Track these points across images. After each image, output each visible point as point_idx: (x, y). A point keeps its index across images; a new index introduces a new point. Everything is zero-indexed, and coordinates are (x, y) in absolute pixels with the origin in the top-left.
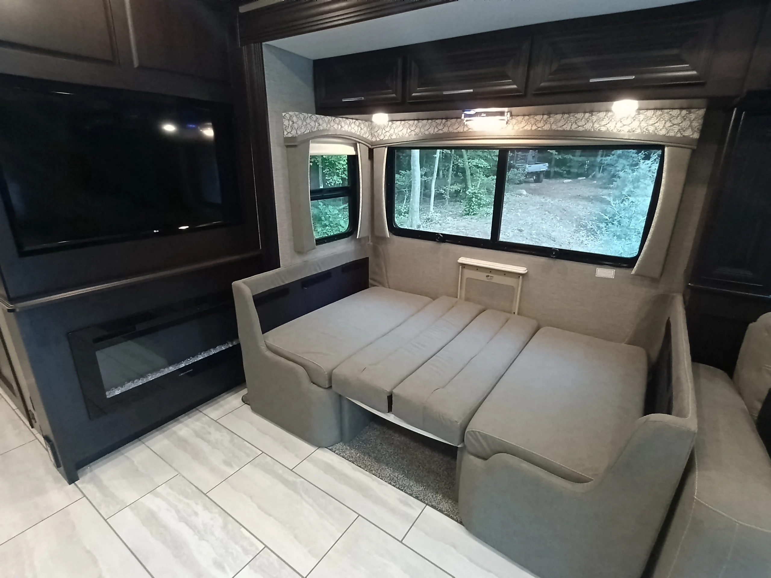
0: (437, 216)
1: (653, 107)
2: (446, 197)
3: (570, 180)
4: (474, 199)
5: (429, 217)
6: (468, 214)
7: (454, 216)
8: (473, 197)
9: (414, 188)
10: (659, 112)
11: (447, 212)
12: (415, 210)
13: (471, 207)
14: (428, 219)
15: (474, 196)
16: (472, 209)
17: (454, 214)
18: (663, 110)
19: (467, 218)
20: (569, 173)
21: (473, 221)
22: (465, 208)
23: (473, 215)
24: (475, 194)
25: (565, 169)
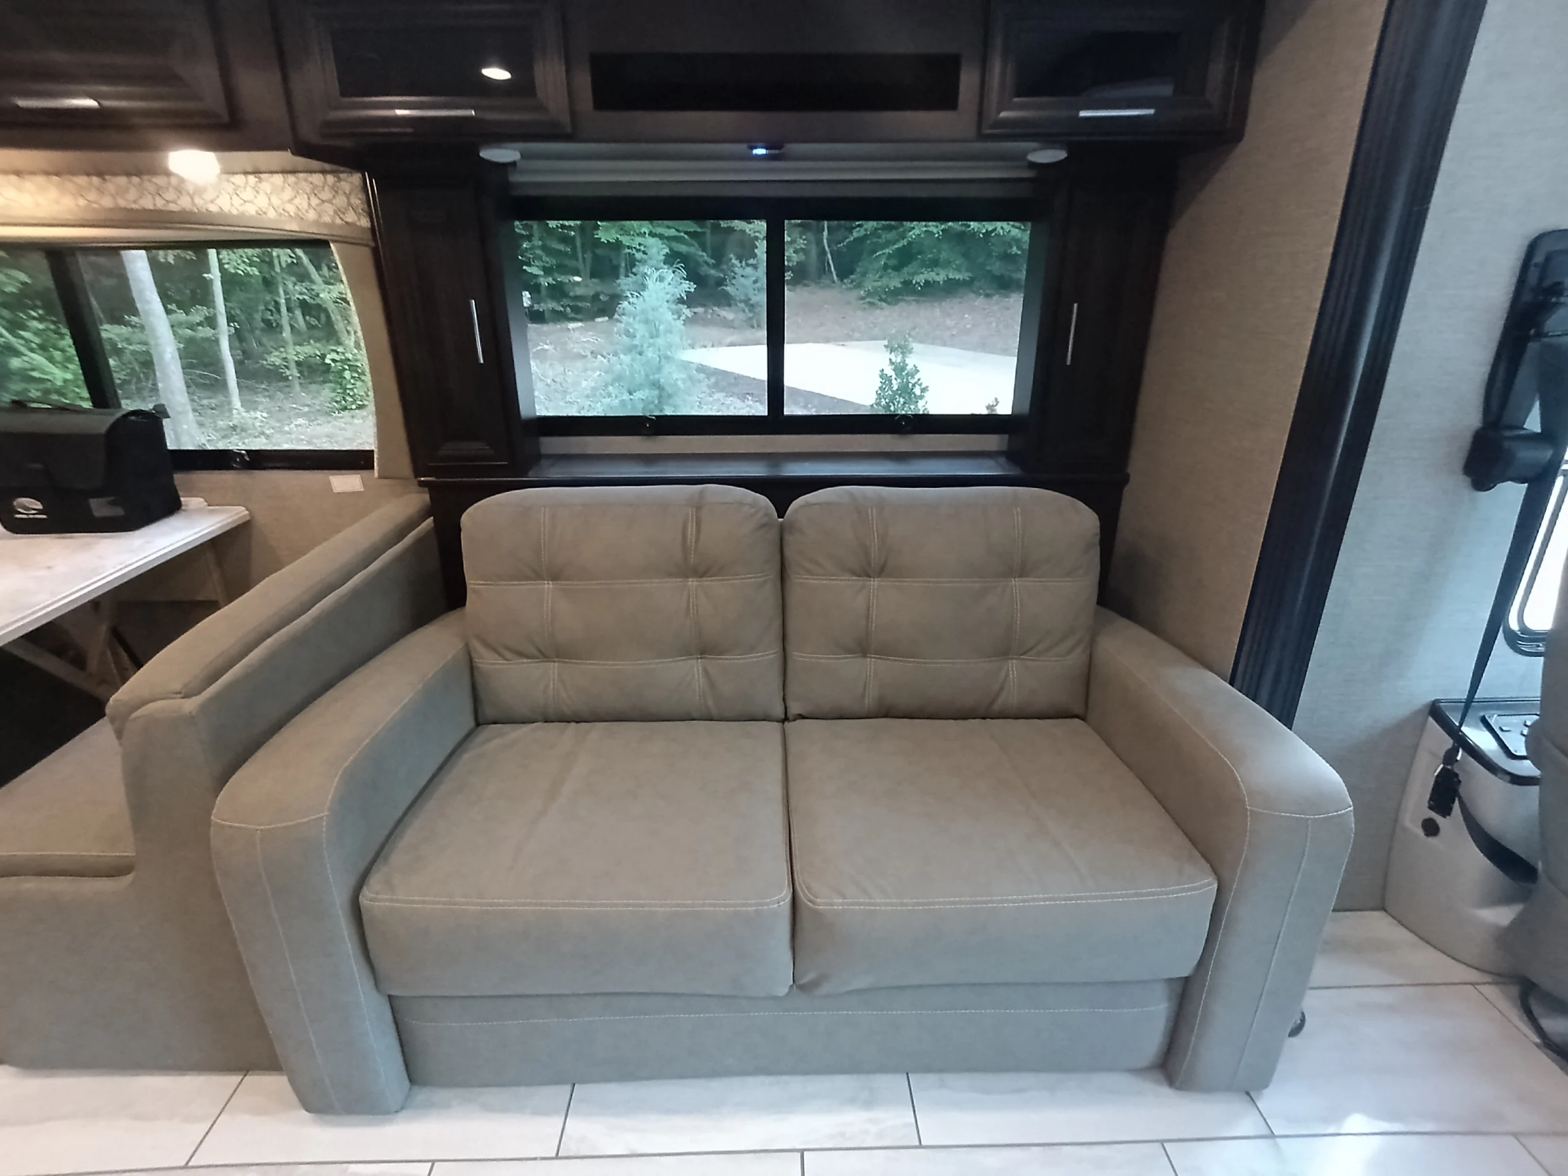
0: (256, 418)
1: (278, 168)
2: (288, 373)
3: (580, 324)
4: (347, 374)
5: (235, 422)
6: (345, 408)
7: (311, 417)
8: (346, 369)
9: (161, 358)
10: (291, 178)
11: (296, 408)
12: (180, 409)
13: (348, 391)
14: (234, 428)
15: (347, 367)
16: (351, 396)
17: (312, 410)
18: (297, 175)
19: (342, 417)
20: (576, 310)
21: (356, 421)
22: (334, 394)
23: (357, 408)
24: (349, 363)
25: (567, 304)
